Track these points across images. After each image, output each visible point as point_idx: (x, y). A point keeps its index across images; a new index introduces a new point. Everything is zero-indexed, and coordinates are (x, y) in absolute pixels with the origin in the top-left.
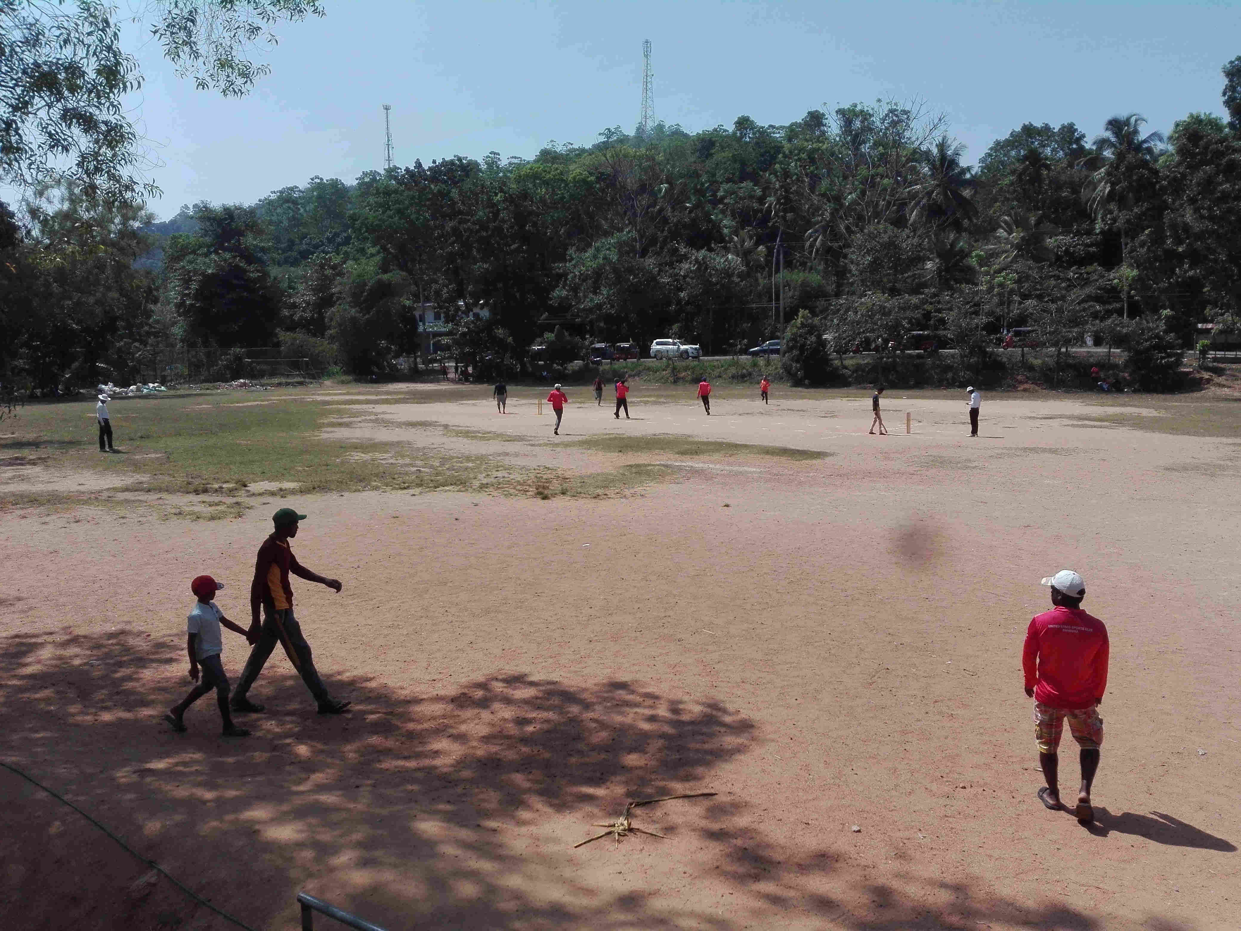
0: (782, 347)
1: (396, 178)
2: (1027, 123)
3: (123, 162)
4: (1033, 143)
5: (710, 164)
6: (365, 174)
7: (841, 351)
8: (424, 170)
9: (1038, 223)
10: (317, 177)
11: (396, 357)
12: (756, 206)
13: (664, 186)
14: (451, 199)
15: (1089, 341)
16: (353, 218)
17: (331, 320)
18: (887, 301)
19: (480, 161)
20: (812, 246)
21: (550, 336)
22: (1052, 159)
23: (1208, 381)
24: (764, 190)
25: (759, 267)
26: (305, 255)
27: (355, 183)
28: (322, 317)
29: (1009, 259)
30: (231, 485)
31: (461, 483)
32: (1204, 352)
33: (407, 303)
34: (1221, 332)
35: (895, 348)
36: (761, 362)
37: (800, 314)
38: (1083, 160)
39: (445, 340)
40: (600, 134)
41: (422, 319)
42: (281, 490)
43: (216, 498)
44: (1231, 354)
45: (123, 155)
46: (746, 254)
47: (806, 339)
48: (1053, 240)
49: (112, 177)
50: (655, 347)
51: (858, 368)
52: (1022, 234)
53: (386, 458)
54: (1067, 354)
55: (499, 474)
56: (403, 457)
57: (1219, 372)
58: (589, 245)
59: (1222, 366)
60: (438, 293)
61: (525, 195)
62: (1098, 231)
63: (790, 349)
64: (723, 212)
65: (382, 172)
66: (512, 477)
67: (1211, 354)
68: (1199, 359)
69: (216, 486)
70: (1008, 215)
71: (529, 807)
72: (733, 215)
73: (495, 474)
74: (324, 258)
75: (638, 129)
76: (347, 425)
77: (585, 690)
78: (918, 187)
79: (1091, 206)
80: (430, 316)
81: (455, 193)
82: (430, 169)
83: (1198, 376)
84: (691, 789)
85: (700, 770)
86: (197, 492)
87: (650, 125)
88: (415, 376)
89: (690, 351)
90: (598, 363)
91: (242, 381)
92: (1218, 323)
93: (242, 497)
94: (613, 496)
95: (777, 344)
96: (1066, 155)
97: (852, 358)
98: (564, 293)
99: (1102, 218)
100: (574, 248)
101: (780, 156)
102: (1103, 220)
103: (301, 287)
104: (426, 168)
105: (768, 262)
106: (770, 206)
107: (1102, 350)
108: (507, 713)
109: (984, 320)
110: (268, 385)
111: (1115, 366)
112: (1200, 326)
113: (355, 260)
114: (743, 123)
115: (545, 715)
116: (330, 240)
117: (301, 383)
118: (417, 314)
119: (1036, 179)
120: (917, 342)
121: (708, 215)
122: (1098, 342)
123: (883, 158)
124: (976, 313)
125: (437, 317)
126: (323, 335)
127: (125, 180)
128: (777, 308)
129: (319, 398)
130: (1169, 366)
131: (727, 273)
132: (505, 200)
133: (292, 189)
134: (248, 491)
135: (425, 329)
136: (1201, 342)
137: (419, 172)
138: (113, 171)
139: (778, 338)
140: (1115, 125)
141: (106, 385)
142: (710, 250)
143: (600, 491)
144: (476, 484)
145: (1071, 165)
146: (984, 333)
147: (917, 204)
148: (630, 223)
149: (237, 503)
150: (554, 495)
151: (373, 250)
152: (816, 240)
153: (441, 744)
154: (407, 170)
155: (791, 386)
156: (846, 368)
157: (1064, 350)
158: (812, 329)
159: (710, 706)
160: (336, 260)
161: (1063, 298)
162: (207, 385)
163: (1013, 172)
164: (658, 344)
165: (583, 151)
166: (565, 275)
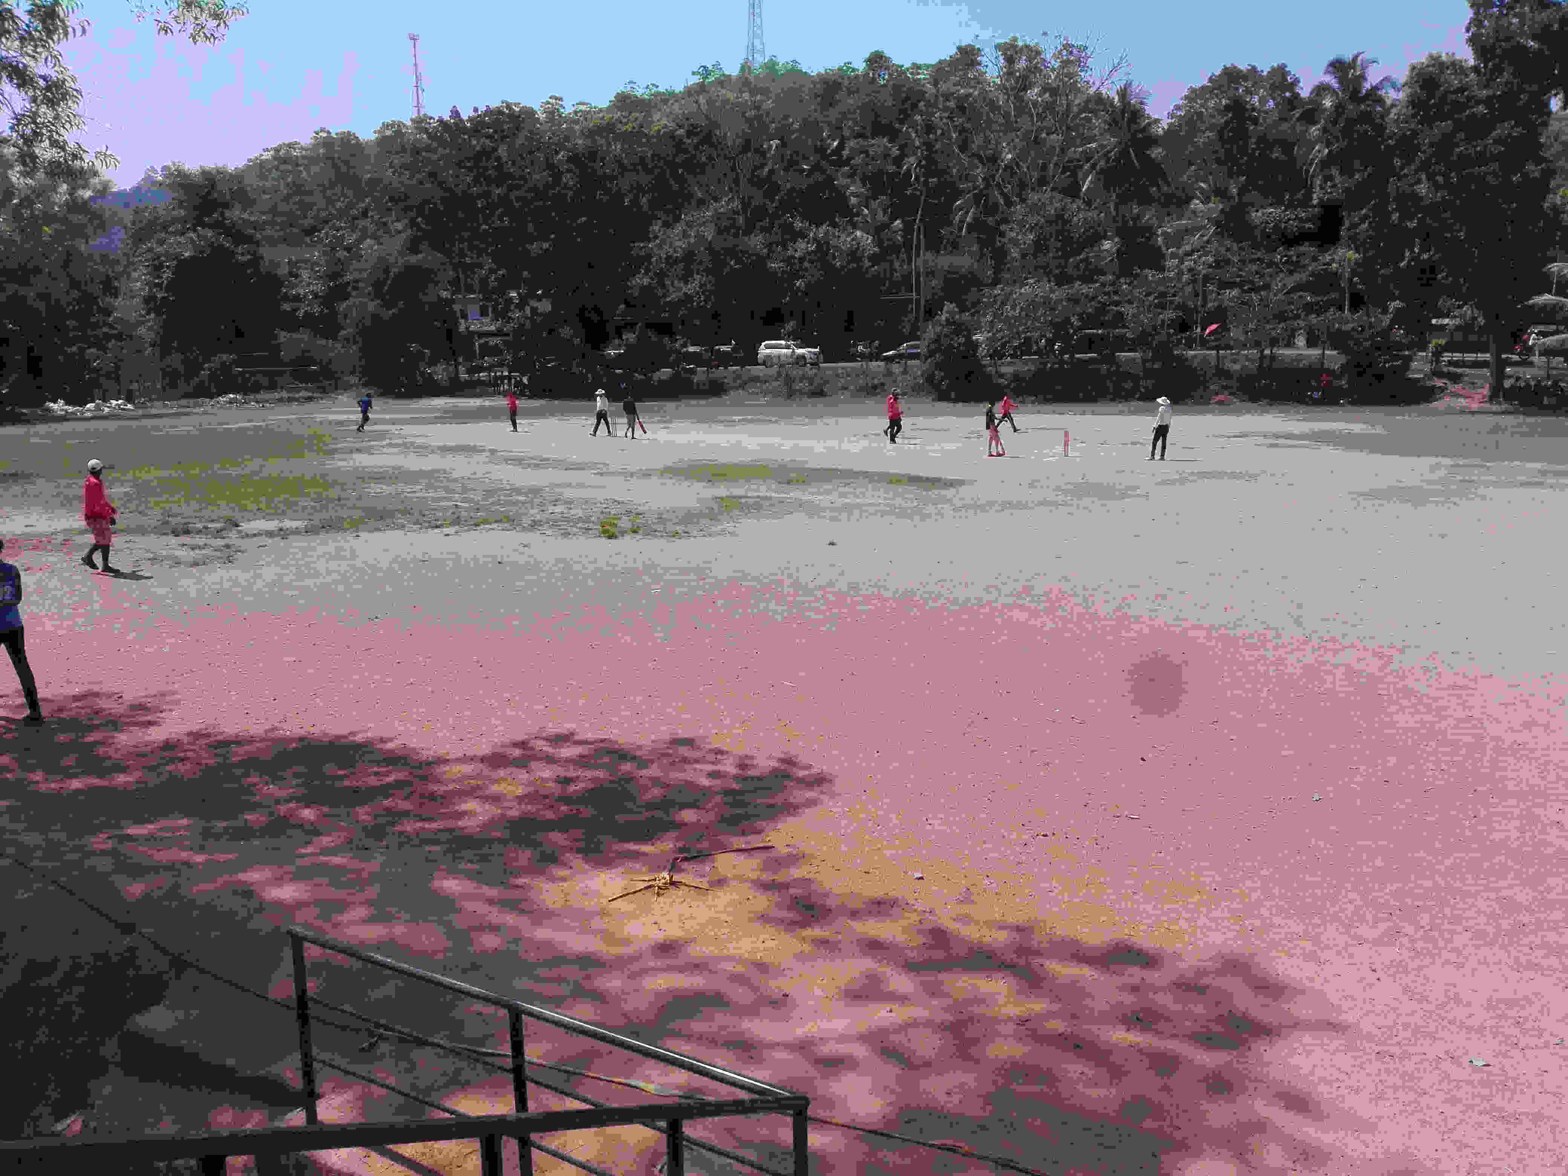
0: (922, 350)
1: (426, 131)
2: (1228, 65)
3: (68, 126)
4: (1237, 89)
5: (833, 114)
6: (386, 126)
7: (997, 354)
8: (461, 120)
9: (1242, 191)
10: (322, 130)
11: (432, 363)
12: (891, 168)
13: (774, 143)
14: (498, 159)
15: (1301, 341)
16: (374, 182)
17: (346, 317)
18: (1052, 291)
19: (536, 107)
20: (962, 221)
21: (630, 337)
22: (1259, 112)
23: (1442, 389)
24: (902, 148)
25: (895, 249)
26: (310, 231)
27: (373, 137)
28: (334, 313)
29: (1205, 238)
30: (218, 525)
31: (510, 521)
32: (1437, 354)
33: (445, 294)
34: (1458, 328)
35: (1062, 351)
36: (896, 368)
37: (945, 308)
38: (1297, 113)
39: (493, 341)
40: (694, 73)
41: (465, 316)
42: (281, 530)
43: (200, 540)
44: (1470, 357)
45: (68, 116)
46: (878, 230)
47: (952, 339)
48: (1259, 214)
49: (54, 144)
50: (763, 351)
51: (1016, 377)
52: (1221, 206)
53: (417, 491)
54: (1273, 358)
55: (558, 509)
56: (436, 489)
57: (1455, 378)
58: (677, 219)
59: (1459, 370)
60: (484, 281)
61: (593, 155)
62: (1315, 202)
63: (931, 354)
64: (851, 176)
65: (409, 123)
66: (573, 512)
67: (1447, 357)
68: (1432, 362)
69: (200, 526)
70: (1204, 182)
71: (564, 865)
72: (863, 181)
73: (551, 509)
74: (334, 236)
75: (743, 68)
76: (369, 451)
77: (640, 747)
78: (1094, 145)
79: (1307, 171)
80: (473, 310)
81: (502, 151)
82: (470, 119)
83: (1429, 383)
84: (747, 843)
85: (759, 824)
86: (176, 533)
87: (760, 60)
88: (455, 389)
89: (808, 356)
90: (692, 372)
91: (231, 396)
92: (1455, 317)
93: (232, 536)
94: (695, 533)
95: (917, 347)
96: (1277, 105)
97: (1009, 364)
98: (646, 281)
99: (1321, 186)
100: (660, 222)
101: (922, 104)
102: (1322, 188)
103: (305, 275)
104: (465, 118)
105: (907, 244)
106: (909, 170)
107: (1315, 352)
108: (547, 772)
109: (1169, 314)
110: (267, 401)
111: (1330, 372)
112: (1434, 321)
113: (375, 237)
114: (877, 60)
115: (589, 774)
116: (341, 214)
117: (310, 399)
118: (457, 307)
119: (1241, 134)
120: (1090, 343)
121: (830, 179)
122: (1311, 343)
123: (1049, 107)
124: (1162, 307)
125: (484, 313)
126: (335, 339)
127: (71, 146)
128: (918, 301)
129: (331, 417)
130: (1394, 371)
131: (854, 255)
132: (570, 160)
133: (291, 146)
134: (240, 532)
135: (467, 328)
136: (1434, 342)
137: (456, 124)
138: (56, 136)
139: (918, 338)
140: (1338, 67)
141: (55, 402)
142: (834, 225)
143: (678, 528)
144: (526, 521)
145: (1283, 119)
146: (1172, 331)
147: (1093, 167)
148: (731, 190)
149: (228, 546)
150: (623, 533)
151: (399, 226)
152: (967, 213)
153: (470, 805)
154: (441, 121)
155: (933, 400)
156: (1002, 376)
157: (1267, 352)
158: (959, 328)
159: (782, 761)
160: (350, 240)
161: (1267, 287)
162: (184, 402)
163: (1210, 128)
164: (767, 347)
165: (672, 94)
166: (649, 257)
